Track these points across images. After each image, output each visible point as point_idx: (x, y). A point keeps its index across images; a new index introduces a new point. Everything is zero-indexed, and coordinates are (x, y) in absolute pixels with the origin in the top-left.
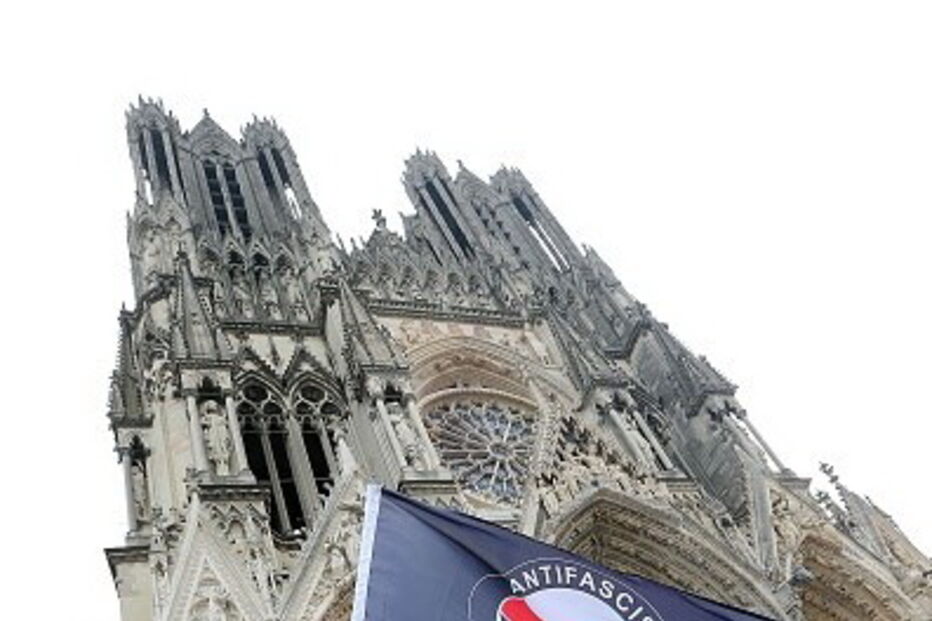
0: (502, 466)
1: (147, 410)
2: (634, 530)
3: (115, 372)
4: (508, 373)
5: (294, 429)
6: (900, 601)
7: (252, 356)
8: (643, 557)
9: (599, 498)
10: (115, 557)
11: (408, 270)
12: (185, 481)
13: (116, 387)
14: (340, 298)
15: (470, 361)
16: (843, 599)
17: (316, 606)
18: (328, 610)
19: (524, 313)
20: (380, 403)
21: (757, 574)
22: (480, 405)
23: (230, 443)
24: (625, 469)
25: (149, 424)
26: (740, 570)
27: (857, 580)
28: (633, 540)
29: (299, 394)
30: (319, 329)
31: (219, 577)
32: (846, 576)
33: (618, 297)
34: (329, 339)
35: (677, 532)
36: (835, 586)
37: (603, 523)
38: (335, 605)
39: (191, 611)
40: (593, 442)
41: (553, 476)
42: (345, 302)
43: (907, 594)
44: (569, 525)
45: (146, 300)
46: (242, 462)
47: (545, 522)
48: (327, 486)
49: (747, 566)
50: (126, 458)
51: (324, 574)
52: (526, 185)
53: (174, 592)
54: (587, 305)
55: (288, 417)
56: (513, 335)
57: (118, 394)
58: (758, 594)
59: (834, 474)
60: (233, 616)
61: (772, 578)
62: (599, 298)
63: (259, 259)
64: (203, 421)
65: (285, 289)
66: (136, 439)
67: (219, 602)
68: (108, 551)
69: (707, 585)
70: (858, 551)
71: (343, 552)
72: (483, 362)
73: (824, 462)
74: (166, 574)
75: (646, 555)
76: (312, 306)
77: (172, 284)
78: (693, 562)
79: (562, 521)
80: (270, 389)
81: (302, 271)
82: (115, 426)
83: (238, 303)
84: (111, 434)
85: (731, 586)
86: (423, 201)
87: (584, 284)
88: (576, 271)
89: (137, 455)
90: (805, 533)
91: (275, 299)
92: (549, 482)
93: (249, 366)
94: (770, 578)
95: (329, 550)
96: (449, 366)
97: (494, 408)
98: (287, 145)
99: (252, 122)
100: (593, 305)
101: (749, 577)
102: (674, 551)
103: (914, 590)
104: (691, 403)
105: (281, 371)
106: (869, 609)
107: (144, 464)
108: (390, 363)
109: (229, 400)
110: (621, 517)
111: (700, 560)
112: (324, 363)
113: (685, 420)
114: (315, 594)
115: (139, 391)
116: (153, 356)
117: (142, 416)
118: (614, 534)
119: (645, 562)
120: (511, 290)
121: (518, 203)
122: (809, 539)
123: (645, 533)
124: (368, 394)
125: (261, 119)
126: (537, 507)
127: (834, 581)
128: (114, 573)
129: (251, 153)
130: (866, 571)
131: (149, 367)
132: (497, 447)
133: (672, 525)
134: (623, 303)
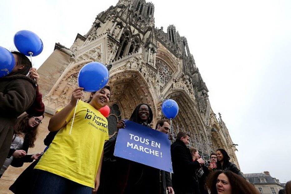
0: (163, 77)
1: (105, 21)
2: (186, 102)
3: (103, 12)
4: (172, 63)
5: (130, 44)
6: (226, 147)
7: (130, 28)
8: (184, 108)
9: (182, 91)
10: (79, 36)
11: (163, 38)
12: (107, 30)
13: (102, 14)
14: (151, 31)
15: (167, 57)
16: (215, 141)
17: (119, 70)
18: (120, 73)
19: (179, 56)
20: (150, 49)
21: (205, 125)
22: (164, 64)
23: (118, 34)
24: (189, 89)
25: (104, 23)
26: (202, 122)
27: (220, 138)
28: (184, 104)
29: (134, 40)
30: (144, 34)
31: (102, 50)
32: (218, 136)
33: (194, 65)
34: (145, 36)
35: (193, 107)
36: (215, 137)
37: (180, 96)
38: (122, 73)
39: (90, 51)
40: (186, 81)
41: (177, 81)
42: (152, 32)
43: (228, 147)
44: (175, 92)
45: (118, 6)
46: (119, 38)
47: (171, 88)
48: (136, 51)
49: (203, 122)
50: (95, 24)
51: (124, 65)
52: (186, 41)
53: (89, 45)
54: (188, 63)
55: (130, 41)
56: (176, 58)
57: (102, 15)
58: (203, 129)
59: (221, 116)
60: (99, 59)
61: (207, 128)
62: (191, 63)
63: (140, 18)
64: (116, 27)
65: (142, 25)
66: (99, 23)
67: (98, 53)
68: (78, 34)
69: (194, 121)
70: (222, 132)
71: (131, 64)
72: (169, 58)
73: (220, 113)
74: (90, 41)
75: (185, 108)
76: (145, 30)
77: (124, 7)
78: (194, 115)
79: (174, 90)
80: (129, 35)
81: (146, 25)
82: (96, 19)
83: (132, 20)
84: (95, 19)
85: (199, 124)
86: (170, 32)
87: (189, 60)
88: (189, 57)
89: (97, 26)
90: (215, 123)
91: (139, 24)
92: (176, 82)
93: (128, 29)
94: (207, 127)
95: (128, 62)
96: (163, 54)
97: (167, 67)
98: (154, 9)
99: (150, 3)
100: (189, 64)
101: (203, 125)
102: (191, 111)
103: (230, 147)
104: (200, 89)
105: (133, 34)
106: (219, 146)
107: (97, 28)
108: (155, 45)
109: (123, 28)
110: (185, 98)
111: (195, 115)
112: (142, 39)
113: (197, 91)
114: (120, 68)
115: (106, 17)
116: (113, 14)
117: (103, 21)
118: (181, 100)
119: (184, 109)
120: (178, 52)
121: (184, 43)
122: (215, 124)
123: (187, 103)
124: (148, 47)
125: (152, 3)
126: (171, 85)
127: (215, 136)
128: (76, 39)
129: (148, 5)
130: (222, 137)
131: (111, 15)
132: (164, 73)
133: (193, 105)
134: (194, 67)
